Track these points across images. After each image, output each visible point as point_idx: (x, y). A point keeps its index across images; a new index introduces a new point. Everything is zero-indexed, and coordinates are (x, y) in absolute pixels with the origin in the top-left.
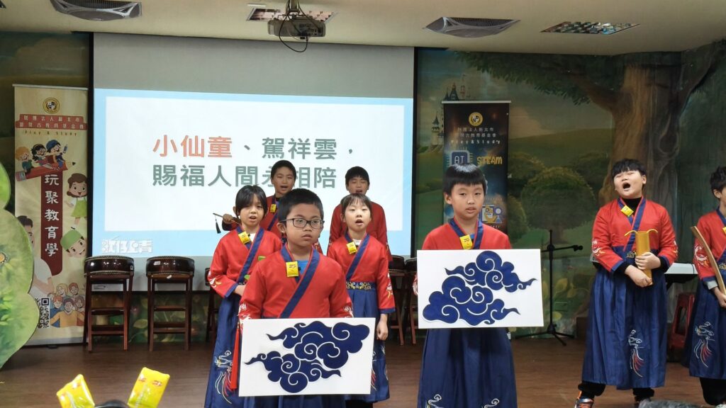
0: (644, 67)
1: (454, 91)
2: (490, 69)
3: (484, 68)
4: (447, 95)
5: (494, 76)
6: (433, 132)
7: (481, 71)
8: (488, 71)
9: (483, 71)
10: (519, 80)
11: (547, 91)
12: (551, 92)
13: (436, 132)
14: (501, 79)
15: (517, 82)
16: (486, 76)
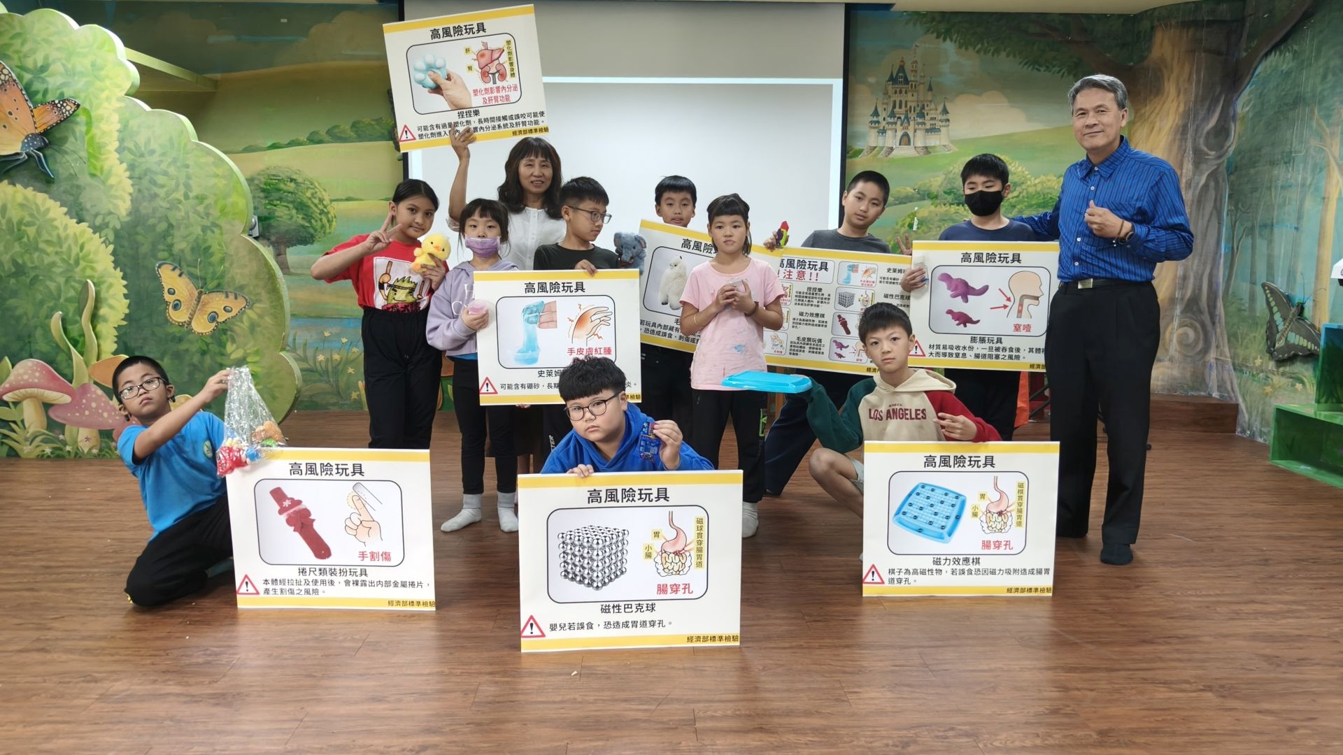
0: (1185, 25)
1: (902, 69)
2: (954, 37)
3: (945, 35)
4: (892, 74)
5: (960, 47)
6: (872, 128)
7: (941, 39)
8: (951, 40)
9: (945, 40)
10: (997, 51)
11: (1036, 67)
12: (1042, 69)
13: (874, 128)
14: (970, 49)
15: (993, 55)
16: (949, 46)
